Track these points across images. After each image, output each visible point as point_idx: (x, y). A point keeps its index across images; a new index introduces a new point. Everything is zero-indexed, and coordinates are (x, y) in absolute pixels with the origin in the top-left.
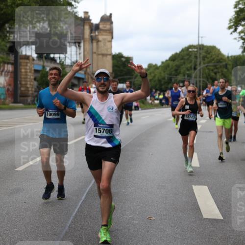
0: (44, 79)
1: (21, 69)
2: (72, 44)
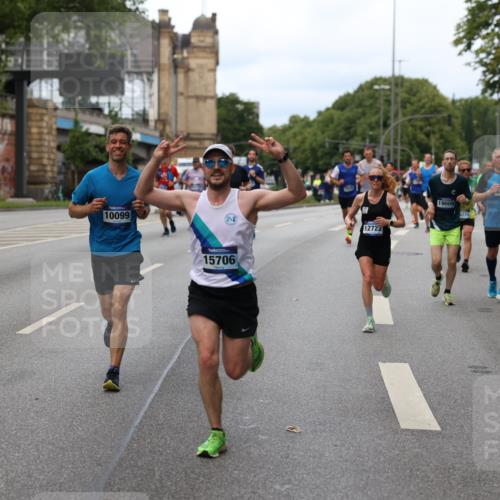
0: (77, 147)
1: (30, 127)
2: (135, 76)
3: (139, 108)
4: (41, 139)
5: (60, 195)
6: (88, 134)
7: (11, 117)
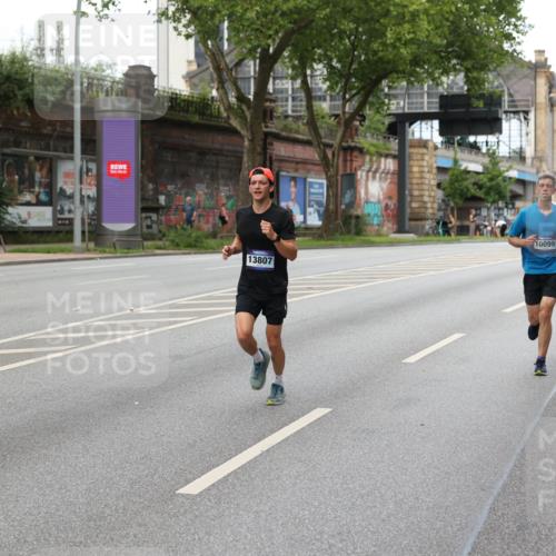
0: (456, 184)
1: (411, 166)
2: (512, 115)
3: (515, 145)
4: (422, 178)
5: (440, 231)
6: (467, 172)
7: (394, 157)
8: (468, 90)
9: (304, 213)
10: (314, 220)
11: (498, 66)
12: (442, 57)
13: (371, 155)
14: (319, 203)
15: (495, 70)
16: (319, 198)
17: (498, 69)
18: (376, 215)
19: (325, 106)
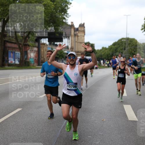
1: (41, 50)
2: (66, 38)
3: (66, 45)
4: (44, 52)
7: (37, 47)
8: (55, 31)
9: (15, 60)
10: (17, 62)
11: (62, 25)
12: (48, 23)
13: (31, 47)
14: (18, 58)
15: (61, 26)
16: (18, 57)
17: (62, 26)
18: (33, 61)
19: (20, 34)
